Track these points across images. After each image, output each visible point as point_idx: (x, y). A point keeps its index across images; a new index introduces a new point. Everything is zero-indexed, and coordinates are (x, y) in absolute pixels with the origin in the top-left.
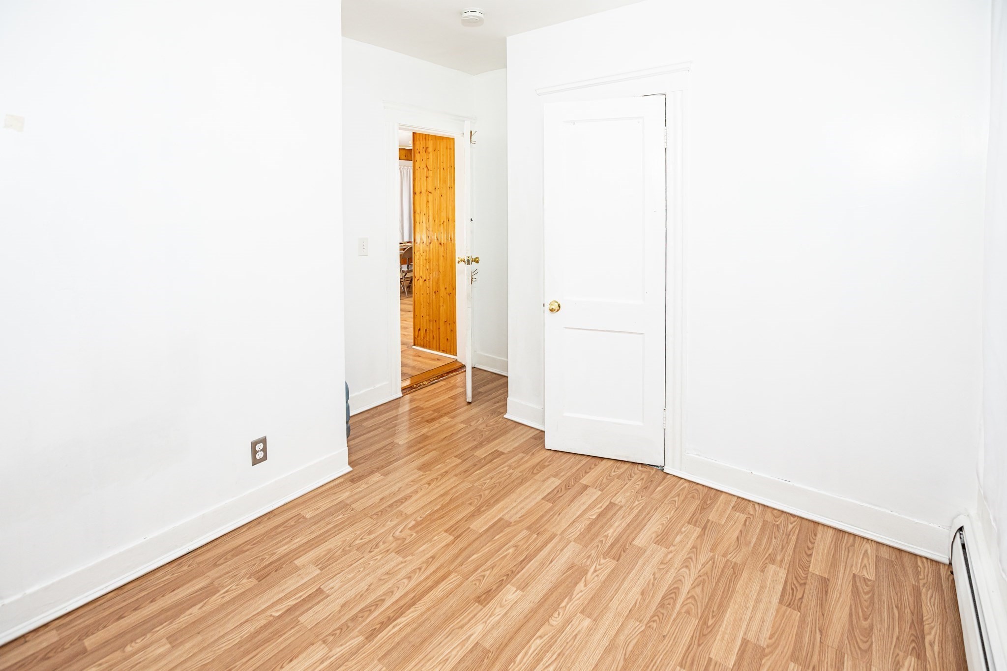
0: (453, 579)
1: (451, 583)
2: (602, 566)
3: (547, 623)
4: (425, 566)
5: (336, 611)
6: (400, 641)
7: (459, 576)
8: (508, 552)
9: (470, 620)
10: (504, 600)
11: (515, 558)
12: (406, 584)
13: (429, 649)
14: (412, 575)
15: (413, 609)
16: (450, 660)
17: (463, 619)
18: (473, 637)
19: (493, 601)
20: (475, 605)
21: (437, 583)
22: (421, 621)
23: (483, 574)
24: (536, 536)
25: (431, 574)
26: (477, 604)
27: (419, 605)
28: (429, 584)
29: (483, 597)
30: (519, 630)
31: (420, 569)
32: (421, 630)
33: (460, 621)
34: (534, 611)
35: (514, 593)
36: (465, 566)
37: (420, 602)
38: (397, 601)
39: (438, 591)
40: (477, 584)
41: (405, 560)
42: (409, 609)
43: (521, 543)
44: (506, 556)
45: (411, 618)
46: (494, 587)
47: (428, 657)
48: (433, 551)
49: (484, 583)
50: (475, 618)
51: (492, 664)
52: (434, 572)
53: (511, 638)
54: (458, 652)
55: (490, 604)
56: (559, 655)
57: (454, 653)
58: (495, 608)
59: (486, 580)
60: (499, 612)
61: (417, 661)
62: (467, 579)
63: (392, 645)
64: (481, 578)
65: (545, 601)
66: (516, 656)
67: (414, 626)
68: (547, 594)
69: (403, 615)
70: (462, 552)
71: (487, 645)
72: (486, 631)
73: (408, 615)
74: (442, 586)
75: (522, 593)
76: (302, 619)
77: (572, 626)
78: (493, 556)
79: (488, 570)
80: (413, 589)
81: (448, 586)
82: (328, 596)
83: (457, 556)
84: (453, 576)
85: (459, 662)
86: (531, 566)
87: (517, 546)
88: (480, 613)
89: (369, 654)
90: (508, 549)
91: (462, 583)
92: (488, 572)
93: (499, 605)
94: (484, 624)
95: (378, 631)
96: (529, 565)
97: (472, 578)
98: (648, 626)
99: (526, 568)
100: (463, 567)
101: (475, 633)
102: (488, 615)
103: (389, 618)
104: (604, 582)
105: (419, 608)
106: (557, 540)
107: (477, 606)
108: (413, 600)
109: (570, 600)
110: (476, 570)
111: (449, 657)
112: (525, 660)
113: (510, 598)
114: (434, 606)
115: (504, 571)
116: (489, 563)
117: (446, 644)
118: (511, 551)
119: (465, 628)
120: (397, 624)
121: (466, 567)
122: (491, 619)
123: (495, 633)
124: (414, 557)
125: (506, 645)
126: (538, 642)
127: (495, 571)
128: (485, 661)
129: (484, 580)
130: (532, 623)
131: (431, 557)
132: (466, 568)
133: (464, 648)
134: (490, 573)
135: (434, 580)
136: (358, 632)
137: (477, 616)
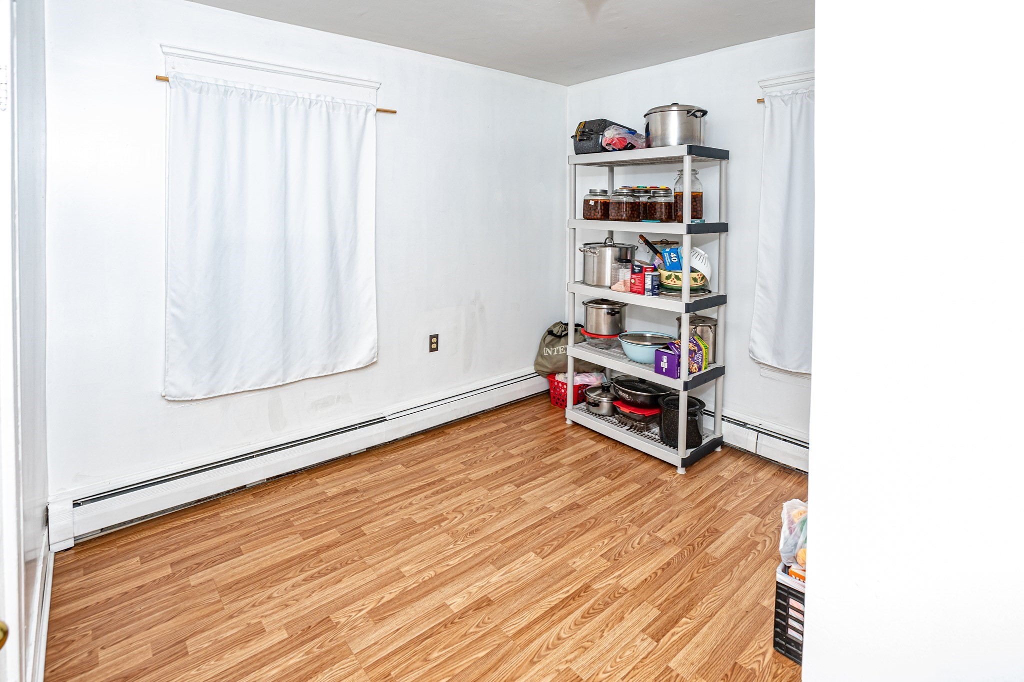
0: (510, 628)
1: (514, 625)
2: (348, 615)
3: (437, 574)
4: (542, 651)
5: (627, 613)
6: (560, 580)
7: (504, 631)
8: (440, 653)
9: (501, 586)
10: (465, 598)
11: (435, 643)
12: (562, 631)
13: (537, 571)
14: (556, 642)
15: (552, 604)
16: (521, 562)
17: (507, 588)
18: (501, 574)
19: (476, 599)
20: (494, 598)
21: (529, 627)
22: (545, 593)
23: (478, 629)
24: (392, 673)
25: (535, 639)
26: (492, 599)
27: (546, 606)
28: (537, 627)
29: (485, 604)
30: (462, 573)
31: (548, 648)
32: (545, 585)
33: (510, 587)
34: (443, 584)
35: (454, 603)
36: (494, 643)
37: (546, 609)
38: (569, 614)
39: (527, 618)
40: (487, 618)
41: (567, 665)
42: (556, 605)
43: (418, 664)
44: (445, 648)
45: (554, 596)
46: (471, 612)
47: (537, 566)
48: (532, 673)
49: (479, 619)
50: (497, 587)
51: (490, 555)
52: (531, 641)
53: (471, 568)
54: (515, 566)
55: (480, 596)
56: (441, 553)
57: (518, 566)
58: (476, 592)
59: (477, 621)
60: (473, 589)
61: (546, 566)
62: (496, 626)
63: (567, 578)
64: (481, 624)
65: (429, 591)
66: (471, 557)
67: (550, 589)
68: (423, 597)
69: (561, 600)
70: (496, 664)
71: (491, 567)
72: (490, 576)
73: (556, 599)
74: (524, 623)
75: (446, 601)
76: (656, 612)
77: (418, 569)
78: (458, 652)
79: (471, 633)
80: (554, 624)
81: (517, 622)
82: (643, 631)
83: (502, 660)
84: (511, 632)
85: (515, 560)
86: (423, 629)
87: (425, 660)
88: (491, 591)
89: (584, 575)
90: (438, 657)
91: (502, 623)
92: (471, 630)
93: (472, 595)
94: (489, 582)
95: (582, 590)
96: (424, 631)
97: (491, 626)
98: (361, 558)
99: (428, 628)
100: (497, 642)
101: (499, 576)
102: (484, 587)
103: (574, 599)
104: (363, 597)
105: (546, 604)
106: (371, 660)
107: (492, 597)
108: (553, 613)
109: (406, 588)
110: (484, 635)
111: (522, 564)
112: (467, 554)
113: (460, 599)
114: (533, 603)
115: (454, 629)
116: (468, 641)
117: (523, 573)
118: (435, 655)
119: (506, 581)
120: (565, 593)
121: (495, 641)
122: (483, 584)
123: (483, 573)
124: (557, 668)
125: (476, 565)
126: (451, 563)
127: (463, 631)
128: (495, 558)
129: (478, 622)
130: (449, 576)
131: (535, 663)
132: (496, 639)
133: (509, 568)
134: (469, 629)
135: (532, 631)
136: (599, 593)
137: (493, 589)
